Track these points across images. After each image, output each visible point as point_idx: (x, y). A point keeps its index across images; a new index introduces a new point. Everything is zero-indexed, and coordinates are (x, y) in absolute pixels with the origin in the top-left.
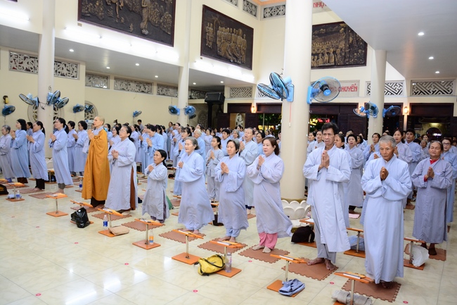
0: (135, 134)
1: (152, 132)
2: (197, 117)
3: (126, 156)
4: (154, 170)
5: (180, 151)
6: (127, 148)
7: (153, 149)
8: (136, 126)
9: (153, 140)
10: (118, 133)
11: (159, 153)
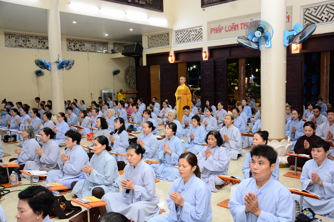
2: (122, 73)
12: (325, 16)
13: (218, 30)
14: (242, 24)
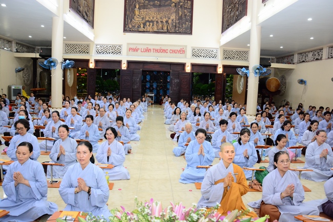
12: (203, 55)
13: (136, 50)
14: (154, 49)
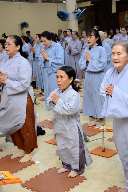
0: (26, 47)
1: (47, 41)
2: (84, 22)
3: (19, 79)
4: (60, 100)
5: (87, 62)
6: (19, 68)
7: (50, 63)
8: (24, 38)
9: (50, 52)
10: (4, 48)
11: (63, 73)
